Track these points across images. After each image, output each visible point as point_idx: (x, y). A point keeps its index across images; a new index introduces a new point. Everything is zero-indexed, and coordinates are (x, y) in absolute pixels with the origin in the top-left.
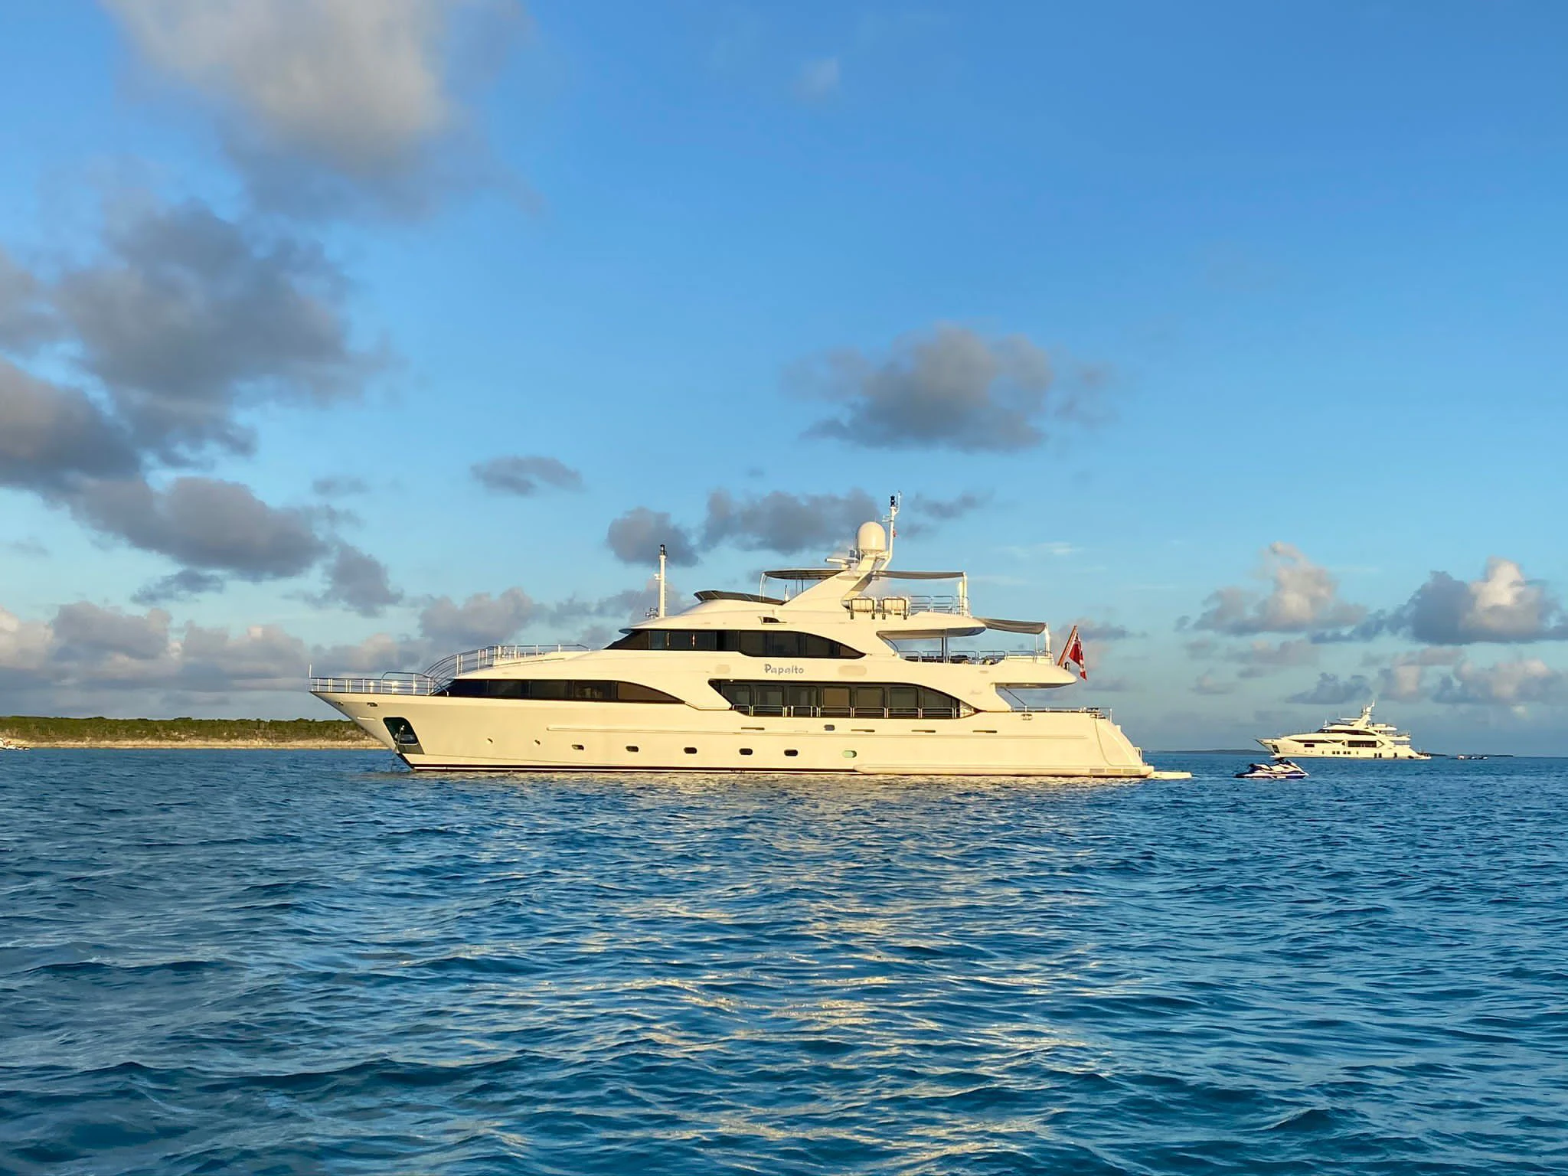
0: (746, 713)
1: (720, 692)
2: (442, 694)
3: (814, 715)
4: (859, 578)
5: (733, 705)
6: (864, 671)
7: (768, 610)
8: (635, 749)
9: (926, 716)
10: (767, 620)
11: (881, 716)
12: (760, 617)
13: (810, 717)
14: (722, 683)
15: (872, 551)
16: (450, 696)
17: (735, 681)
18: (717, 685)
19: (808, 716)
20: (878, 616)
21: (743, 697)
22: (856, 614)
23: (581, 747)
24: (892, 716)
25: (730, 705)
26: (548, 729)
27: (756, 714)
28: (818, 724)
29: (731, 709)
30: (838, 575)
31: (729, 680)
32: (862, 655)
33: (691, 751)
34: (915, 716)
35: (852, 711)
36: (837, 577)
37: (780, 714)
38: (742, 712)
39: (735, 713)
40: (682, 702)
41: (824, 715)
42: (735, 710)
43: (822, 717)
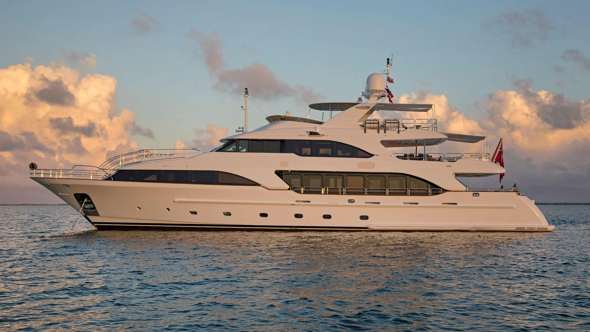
0: (299, 192)
1: (282, 179)
2: (109, 179)
3: (342, 193)
4: (370, 107)
5: (290, 186)
6: (373, 165)
7: (312, 127)
8: (229, 214)
9: (412, 194)
10: (312, 133)
11: (384, 194)
12: (307, 132)
13: (339, 194)
14: (284, 173)
15: (377, 91)
16: (113, 180)
17: (292, 171)
18: (280, 173)
19: (338, 194)
20: (382, 131)
21: (296, 181)
22: (367, 130)
23: (195, 213)
24: (391, 194)
25: (289, 187)
26: (174, 201)
27: (305, 192)
28: (343, 199)
29: (289, 189)
30: (356, 106)
31: (288, 171)
32: (372, 155)
33: (264, 215)
34: (405, 194)
35: (366, 190)
36: (356, 108)
37: (319, 193)
38: (296, 191)
39: (292, 192)
40: (258, 185)
41: (348, 193)
42: (291, 190)
43: (346, 194)
